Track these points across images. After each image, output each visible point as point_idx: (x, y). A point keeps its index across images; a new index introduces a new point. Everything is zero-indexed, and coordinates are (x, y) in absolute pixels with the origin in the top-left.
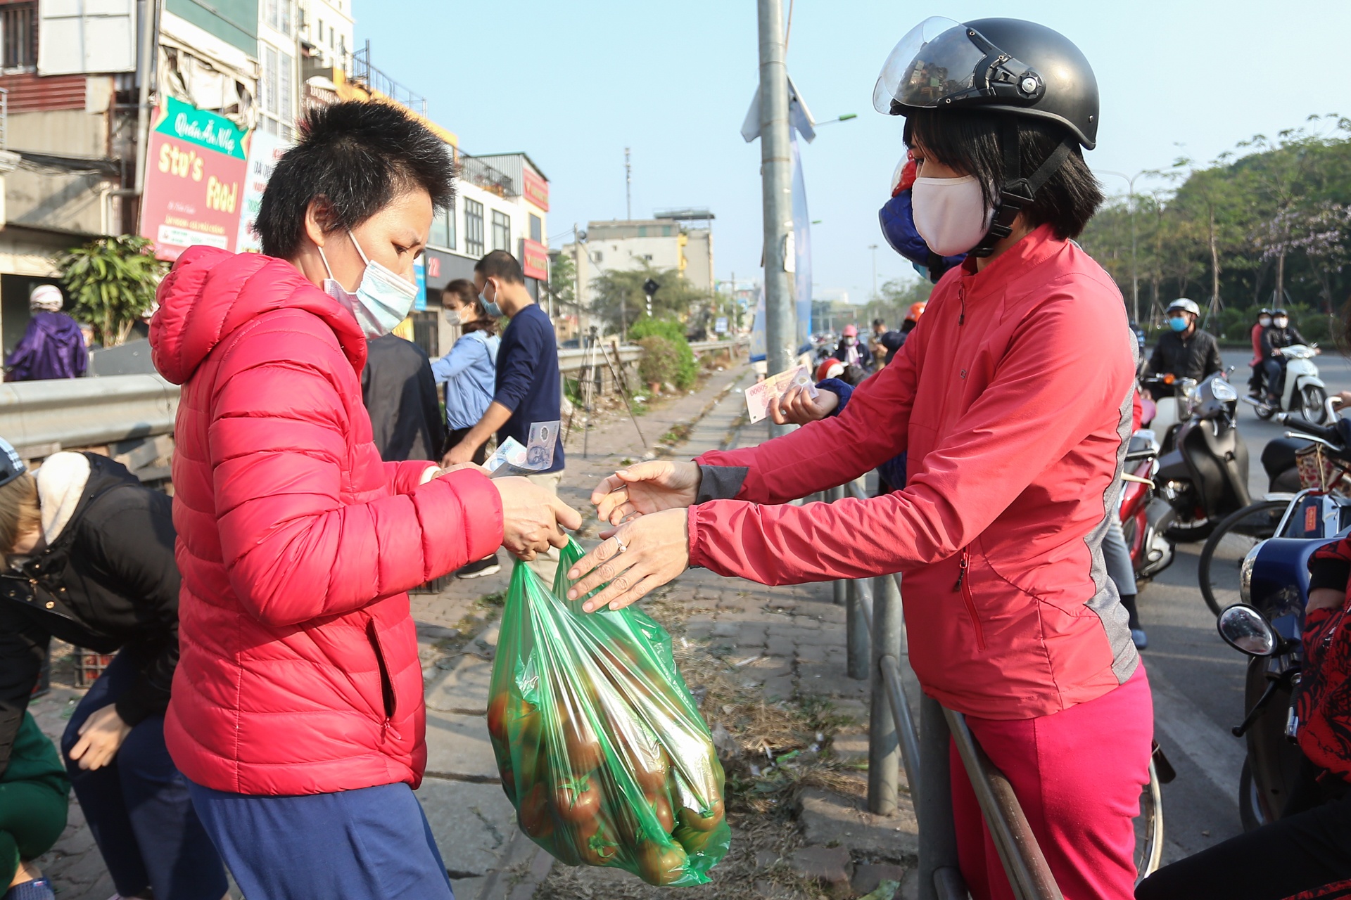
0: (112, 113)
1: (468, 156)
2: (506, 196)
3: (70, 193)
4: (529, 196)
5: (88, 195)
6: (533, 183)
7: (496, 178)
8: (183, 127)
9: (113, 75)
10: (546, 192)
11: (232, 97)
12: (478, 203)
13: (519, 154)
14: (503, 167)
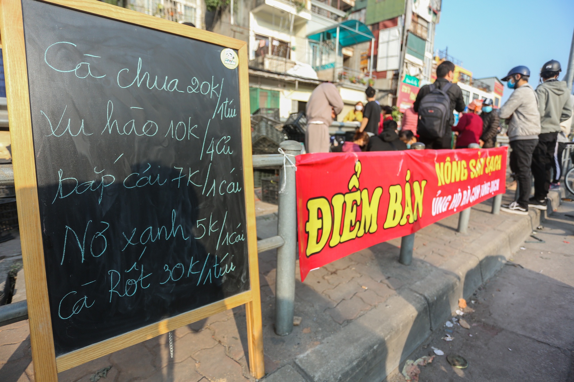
0: (393, 79)
1: (475, 80)
2: (487, 92)
3: (383, 97)
4: (496, 91)
5: (386, 97)
6: (498, 87)
7: (484, 86)
8: (408, 81)
9: (393, 70)
10: (502, 89)
11: (418, 72)
12: (477, 95)
13: (493, 78)
14: (487, 82)
